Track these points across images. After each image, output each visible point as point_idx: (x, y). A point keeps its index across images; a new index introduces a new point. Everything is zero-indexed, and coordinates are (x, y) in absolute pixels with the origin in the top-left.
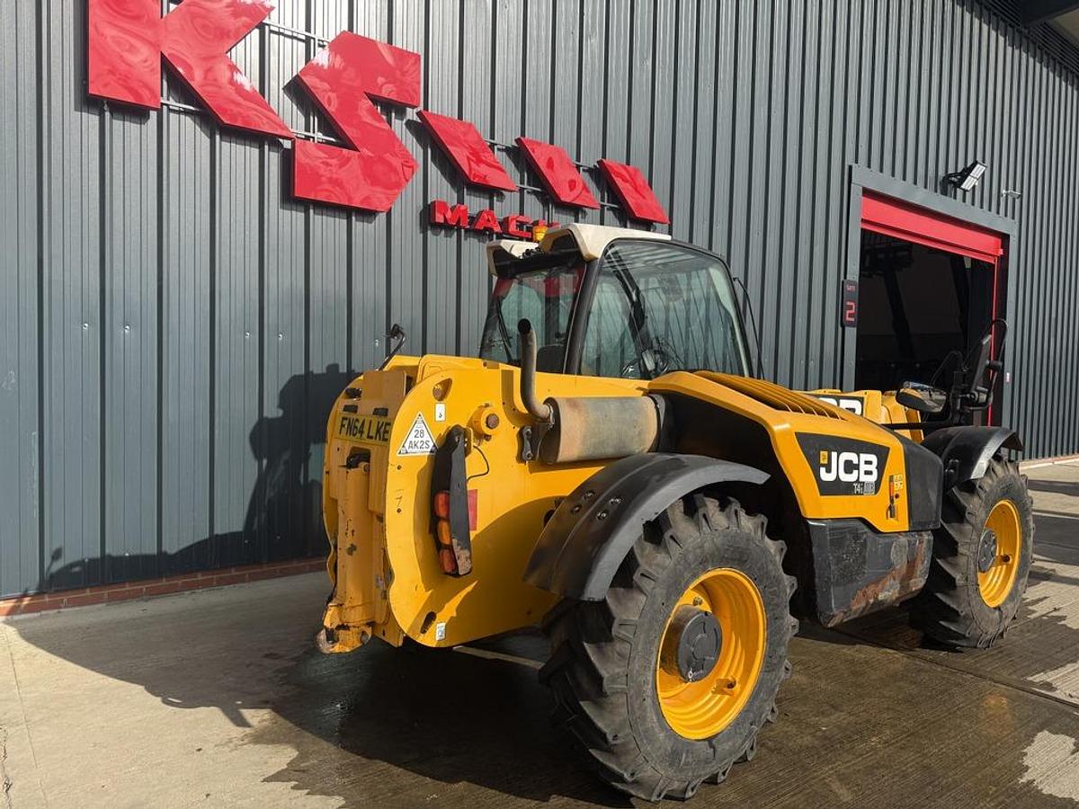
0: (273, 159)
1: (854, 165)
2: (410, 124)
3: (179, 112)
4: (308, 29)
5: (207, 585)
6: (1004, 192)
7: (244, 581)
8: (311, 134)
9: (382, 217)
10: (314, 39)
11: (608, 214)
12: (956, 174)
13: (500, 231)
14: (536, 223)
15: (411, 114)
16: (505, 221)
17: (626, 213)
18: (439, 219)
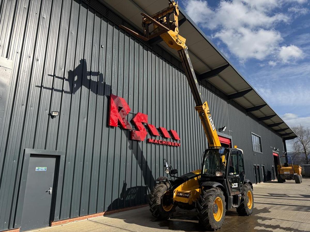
3: (118, 127)
4: (133, 112)
5: (117, 212)
6: (229, 131)
9: (141, 142)
11: (171, 139)
12: (221, 128)
13: (157, 143)
14: (162, 141)
15: (145, 124)
16: (158, 141)
17: (174, 138)
18: (150, 142)
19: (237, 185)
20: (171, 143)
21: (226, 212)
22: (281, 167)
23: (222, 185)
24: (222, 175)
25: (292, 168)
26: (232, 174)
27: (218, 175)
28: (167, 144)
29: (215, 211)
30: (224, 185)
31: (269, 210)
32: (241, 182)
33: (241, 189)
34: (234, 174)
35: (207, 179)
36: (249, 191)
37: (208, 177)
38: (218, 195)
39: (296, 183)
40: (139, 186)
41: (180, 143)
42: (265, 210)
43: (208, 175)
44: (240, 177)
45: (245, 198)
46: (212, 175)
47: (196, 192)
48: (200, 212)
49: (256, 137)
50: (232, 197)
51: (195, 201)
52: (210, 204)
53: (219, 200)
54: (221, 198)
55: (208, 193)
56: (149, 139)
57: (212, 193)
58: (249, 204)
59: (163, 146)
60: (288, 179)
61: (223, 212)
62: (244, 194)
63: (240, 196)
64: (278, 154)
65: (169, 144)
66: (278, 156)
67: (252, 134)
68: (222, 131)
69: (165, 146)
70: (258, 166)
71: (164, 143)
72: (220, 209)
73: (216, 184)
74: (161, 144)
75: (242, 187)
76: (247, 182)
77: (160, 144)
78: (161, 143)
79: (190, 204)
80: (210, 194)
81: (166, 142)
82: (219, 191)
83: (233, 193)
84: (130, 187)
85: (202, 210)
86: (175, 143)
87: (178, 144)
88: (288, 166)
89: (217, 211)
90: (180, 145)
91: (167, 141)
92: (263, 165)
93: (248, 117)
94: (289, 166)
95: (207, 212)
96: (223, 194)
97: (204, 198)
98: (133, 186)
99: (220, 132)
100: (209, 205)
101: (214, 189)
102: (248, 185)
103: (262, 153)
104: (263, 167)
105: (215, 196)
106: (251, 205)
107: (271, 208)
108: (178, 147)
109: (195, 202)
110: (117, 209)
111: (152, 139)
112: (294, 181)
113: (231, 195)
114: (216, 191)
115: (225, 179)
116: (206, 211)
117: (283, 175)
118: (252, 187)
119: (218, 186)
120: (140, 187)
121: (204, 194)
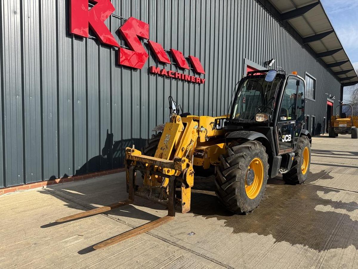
0: (113, 52)
1: (245, 59)
2: (145, 44)
3: (90, 38)
4: (121, 15)
5: (98, 176)
6: (278, 67)
7: (107, 175)
8: (122, 46)
9: (139, 70)
10: (123, 19)
11: (191, 71)
12: (267, 62)
13: (167, 75)
14: (175, 73)
15: (146, 41)
16: (168, 72)
17: (195, 71)
18: (153, 72)
19: (290, 138)
20: (190, 78)
21: (268, 180)
22: (336, 119)
23: (266, 136)
24: (267, 119)
25: (351, 119)
26: (285, 119)
27: (260, 119)
28: (183, 78)
29: (248, 181)
30: (269, 137)
31: (330, 174)
32: (297, 134)
33: (296, 144)
34: (287, 120)
35: (239, 127)
36: (306, 148)
37: (240, 124)
38: (257, 155)
39: (352, 138)
40: (137, 139)
41: (204, 78)
42: (324, 175)
43: (241, 120)
44: (297, 125)
45: (298, 159)
46: (249, 121)
47: (217, 149)
48: (220, 187)
49: (311, 80)
50: (280, 157)
51: (214, 163)
52: (240, 173)
53: (257, 162)
54: (261, 159)
55: (236, 152)
56: (152, 67)
57: (245, 153)
58: (303, 167)
59: (177, 81)
60: (342, 133)
61: (264, 180)
62: (298, 153)
63: (292, 156)
64: (333, 103)
65: (186, 79)
66: (333, 106)
67: (307, 75)
68: (268, 66)
69: (180, 81)
70: (308, 117)
71: (178, 77)
72: (259, 178)
73: (254, 136)
74: (173, 78)
75: (296, 141)
76: (305, 134)
77: (171, 77)
78: (173, 76)
79: (204, 168)
80: (241, 154)
81: (181, 75)
82: (258, 146)
83: (282, 150)
84: (120, 139)
85: (225, 183)
86: (196, 78)
87: (201, 79)
88: (345, 117)
89: (253, 180)
90: (204, 82)
91: (183, 73)
92: (313, 116)
93: (304, 50)
94: (347, 118)
95: (234, 186)
96: (264, 152)
97: (229, 162)
98: (126, 138)
99: (265, 67)
100: (237, 175)
101: (248, 145)
102: (305, 139)
103: (315, 100)
104: (314, 118)
105: (251, 157)
106: (305, 168)
107: (332, 172)
108: (202, 85)
109: (215, 165)
110: (98, 171)
111: (157, 67)
112: (350, 136)
113: (279, 154)
114: (253, 147)
115: (273, 127)
116: (231, 186)
117: (337, 128)
118: (311, 142)
119: (258, 139)
120: (139, 139)
121: (230, 155)
